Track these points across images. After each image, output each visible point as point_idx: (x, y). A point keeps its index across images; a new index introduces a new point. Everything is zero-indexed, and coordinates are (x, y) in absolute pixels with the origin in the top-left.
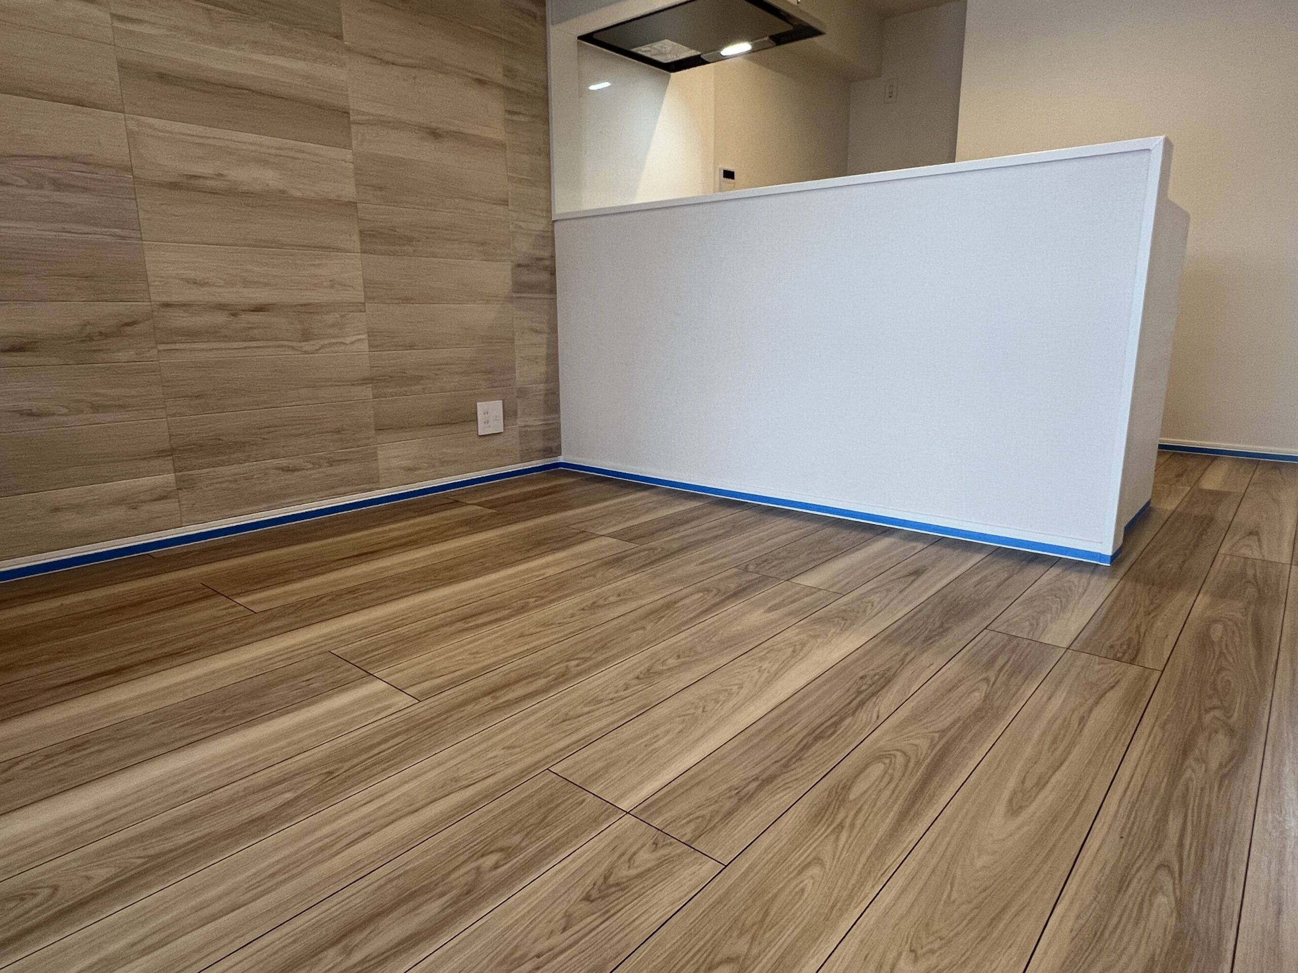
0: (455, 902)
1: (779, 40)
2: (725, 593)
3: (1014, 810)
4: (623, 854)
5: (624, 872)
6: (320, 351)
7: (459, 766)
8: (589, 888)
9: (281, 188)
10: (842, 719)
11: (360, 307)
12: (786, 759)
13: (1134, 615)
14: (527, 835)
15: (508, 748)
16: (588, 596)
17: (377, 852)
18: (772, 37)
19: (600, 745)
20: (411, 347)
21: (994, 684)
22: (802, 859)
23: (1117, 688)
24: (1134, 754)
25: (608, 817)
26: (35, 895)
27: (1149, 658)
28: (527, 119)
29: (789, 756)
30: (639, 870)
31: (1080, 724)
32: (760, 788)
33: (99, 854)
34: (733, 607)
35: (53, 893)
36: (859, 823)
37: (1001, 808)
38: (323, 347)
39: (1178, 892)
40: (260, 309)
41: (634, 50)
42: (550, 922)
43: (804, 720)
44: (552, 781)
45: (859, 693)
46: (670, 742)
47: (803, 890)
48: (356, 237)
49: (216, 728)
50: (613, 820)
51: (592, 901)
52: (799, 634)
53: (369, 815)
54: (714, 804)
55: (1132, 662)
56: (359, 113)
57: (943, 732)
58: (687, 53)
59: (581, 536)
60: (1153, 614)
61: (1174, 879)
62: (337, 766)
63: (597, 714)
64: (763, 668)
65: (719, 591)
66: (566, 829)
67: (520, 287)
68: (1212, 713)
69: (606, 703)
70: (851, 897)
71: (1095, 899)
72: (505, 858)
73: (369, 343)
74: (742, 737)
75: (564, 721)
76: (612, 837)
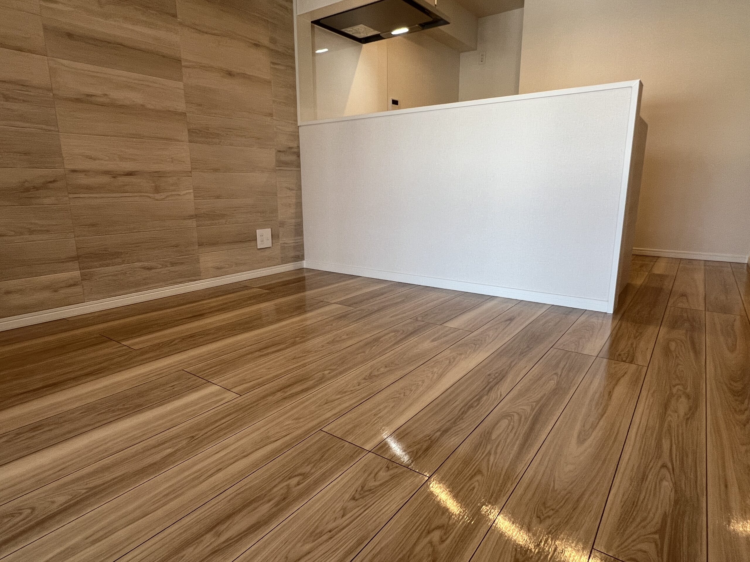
0: (277, 505)
1: (424, 26)
2: (406, 333)
3: (581, 440)
4: (370, 474)
5: (372, 484)
6: (166, 199)
7: (269, 430)
8: (353, 493)
9: (142, 103)
10: (481, 397)
11: (188, 174)
12: (454, 419)
13: (629, 338)
14: (314, 466)
15: (296, 419)
16: (329, 337)
17: (227, 480)
18: (420, 25)
19: (349, 416)
20: (218, 197)
21: (560, 375)
22: (470, 472)
23: (626, 376)
24: (640, 410)
25: (359, 454)
26: (21, 514)
27: (640, 360)
28: (283, 68)
29: (456, 417)
30: (381, 482)
31: (609, 395)
32: (442, 435)
33: (58, 488)
34: (413, 340)
35: (32, 512)
36: (499, 451)
37: (574, 441)
38: (167, 197)
39: (673, 479)
40: (130, 174)
41: (343, 30)
42: (334, 512)
43: (460, 399)
44: (323, 437)
45: (489, 383)
46: (387, 412)
47: (474, 488)
48: (186, 133)
49: (119, 415)
50: (361, 456)
51: (356, 500)
52: (451, 353)
53: (219, 459)
54: (417, 444)
55: (631, 362)
56: (186, 60)
57: (538, 402)
58: (372, 32)
59: (321, 303)
60: (638, 338)
61: (669, 472)
62: (196, 433)
63: (345, 398)
64: (434, 371)
65: (403, 331)
66: (336, 462)
67: (281, 164)
68: (677, 387)
69: (349, 393)
70: (500, 491)
71: (631, 484)
72: (303, 479)
73: (194, 195)
74: (428, 409)
75: (326, 403)
76: (363, 465)
